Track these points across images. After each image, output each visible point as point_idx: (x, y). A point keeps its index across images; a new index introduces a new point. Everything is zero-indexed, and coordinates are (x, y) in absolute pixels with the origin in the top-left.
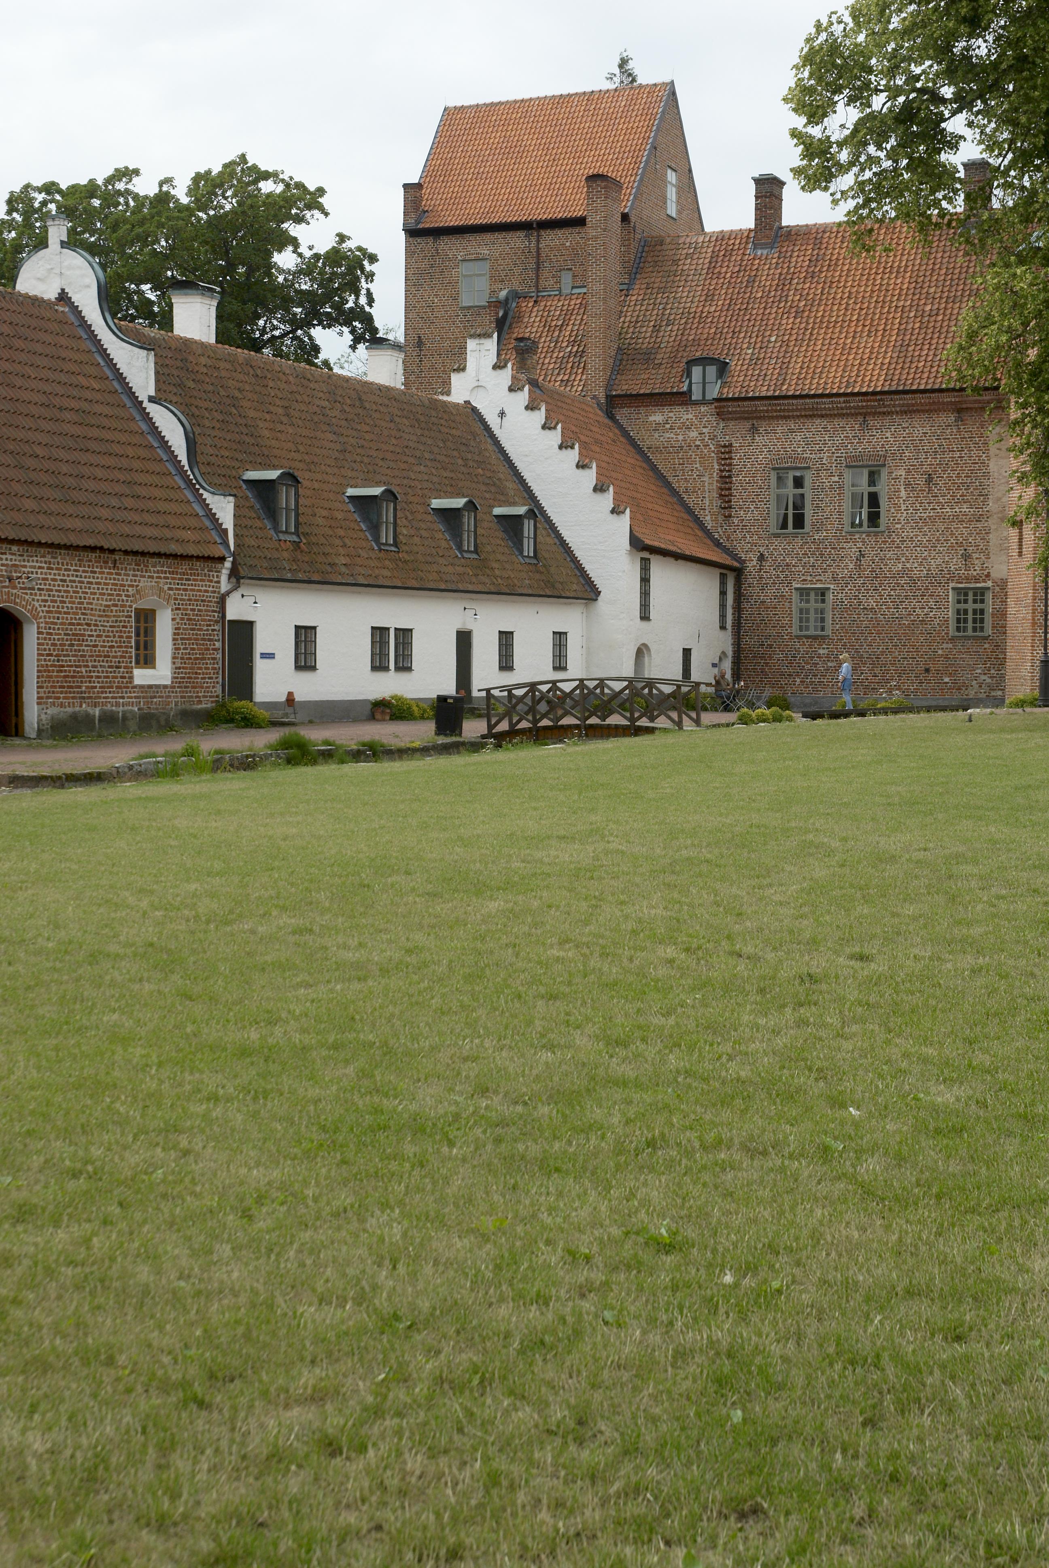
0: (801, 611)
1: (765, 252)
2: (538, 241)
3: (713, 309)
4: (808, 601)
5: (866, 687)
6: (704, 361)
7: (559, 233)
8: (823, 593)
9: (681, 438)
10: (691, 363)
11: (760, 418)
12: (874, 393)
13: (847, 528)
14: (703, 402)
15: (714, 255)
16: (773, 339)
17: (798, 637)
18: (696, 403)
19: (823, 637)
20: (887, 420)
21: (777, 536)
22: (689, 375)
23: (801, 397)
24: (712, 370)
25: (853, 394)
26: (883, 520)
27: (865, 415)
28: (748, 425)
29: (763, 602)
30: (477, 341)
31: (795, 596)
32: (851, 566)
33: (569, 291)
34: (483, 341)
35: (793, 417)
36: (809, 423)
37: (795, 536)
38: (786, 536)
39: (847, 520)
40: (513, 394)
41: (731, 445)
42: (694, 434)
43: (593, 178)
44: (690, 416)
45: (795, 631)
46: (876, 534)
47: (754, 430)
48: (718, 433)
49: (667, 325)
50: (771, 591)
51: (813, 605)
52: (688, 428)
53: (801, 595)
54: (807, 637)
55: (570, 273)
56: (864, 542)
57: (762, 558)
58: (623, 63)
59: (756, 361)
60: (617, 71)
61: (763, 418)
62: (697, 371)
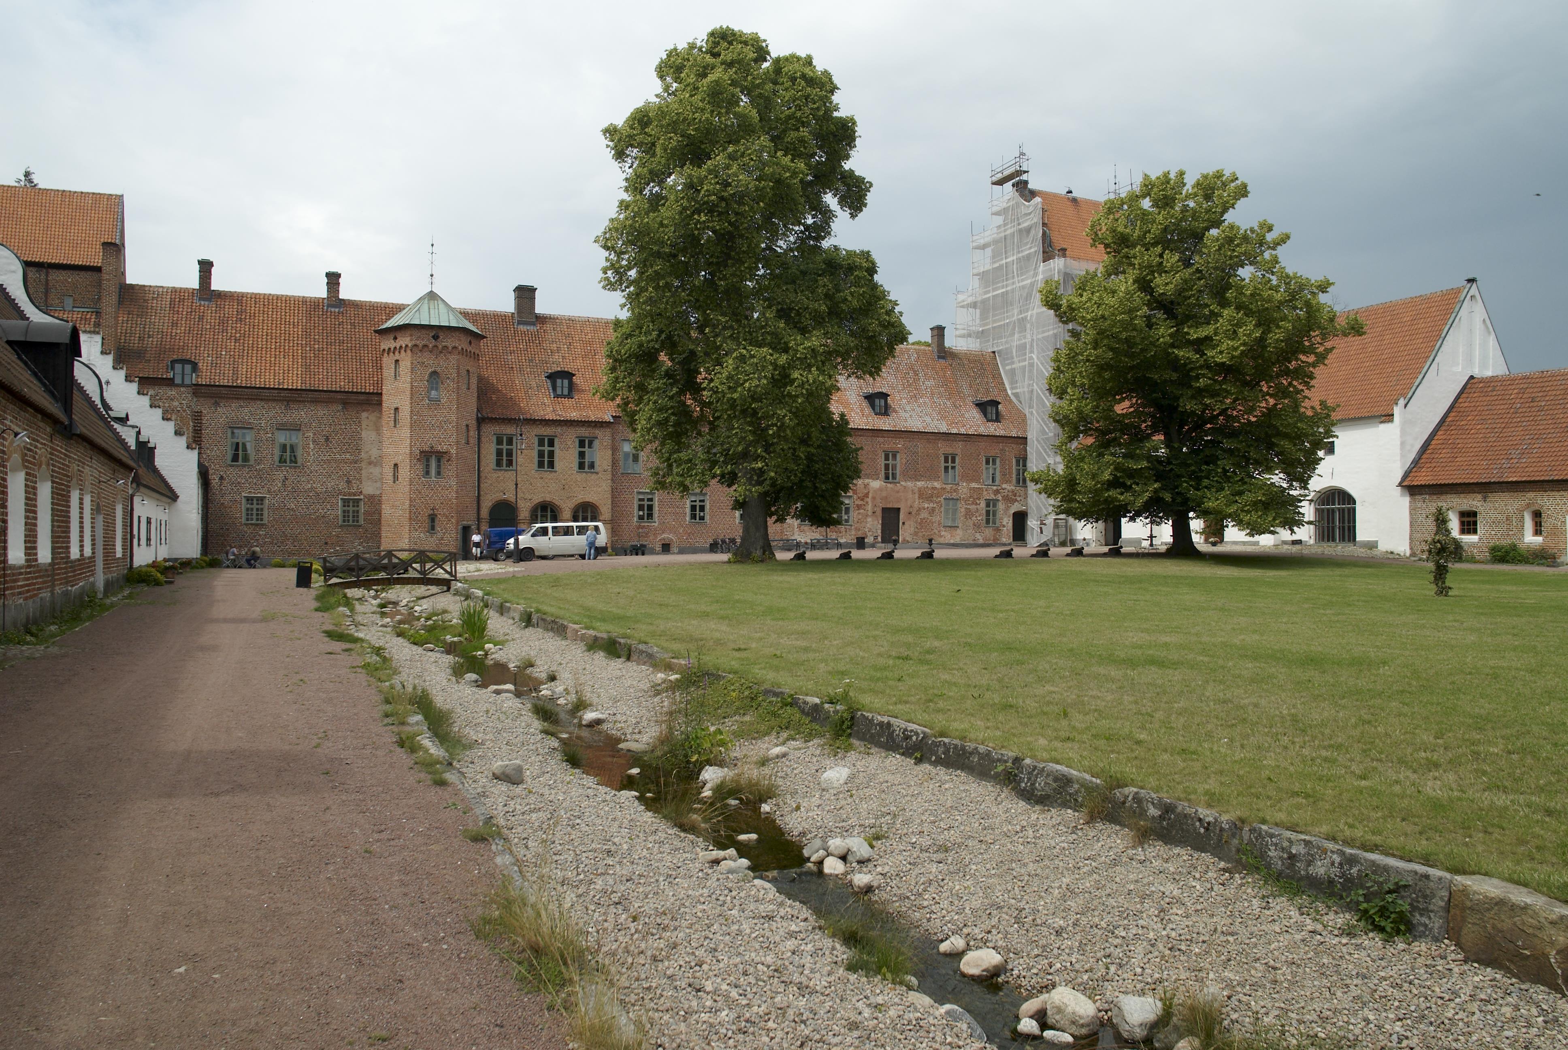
0: (247, 509)
1: (207, 303)
2: (47, 276)
3: (179, 331)
4: (252, 504)
5: (289, 553)
6: (184, 362)
7: (64, 273)
8: (262, 499)
9: (167, 405)
10: (174, 362)
11: (221, 397)
12: (297, 390)
13: (277, 463)
14: (183, 385)
15: (172, 301)
16: (224, 353)
17: (245, 524)
18: (178, 386)
19: (262, 525)
20: (301, 406)
21: (232, 466)
22: (173, 368)
23: (250, 388)
24: (188, 368)
25: (283, 389)
26: (299, 460)
27: (288, 401)
28: (213, 401)
29: (223, 504)
30: (89, 335)
31: (244, 501)
32: (280, 485)
33: (70, 309)
34: (93, 336)
35: (243, 399)
36: (252, 403)
37: (244, 466)
38: (238, 466)
39: (277, 459)
40: (116, 371)
41: (201, 412)
42: (176, 403)
43: (105, 245)
44: (173, 393)
45: (243, 520)
46: (295, 467)
47: (217, 404)
48: (192, 404)
49: (149, 337)
50: (228, 498)
51: (255, 506)
52: (172, 400)
53: (248, 500)
54: (252, 524)
55: (71, 299)
56: (287, 472)
57: (222, 478)
58: (27, 174)
59: (215, 365)
60: (23, 178)
61: (224, 398)
62: (178, 367)
